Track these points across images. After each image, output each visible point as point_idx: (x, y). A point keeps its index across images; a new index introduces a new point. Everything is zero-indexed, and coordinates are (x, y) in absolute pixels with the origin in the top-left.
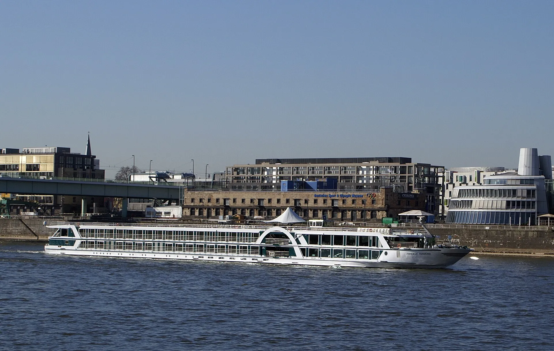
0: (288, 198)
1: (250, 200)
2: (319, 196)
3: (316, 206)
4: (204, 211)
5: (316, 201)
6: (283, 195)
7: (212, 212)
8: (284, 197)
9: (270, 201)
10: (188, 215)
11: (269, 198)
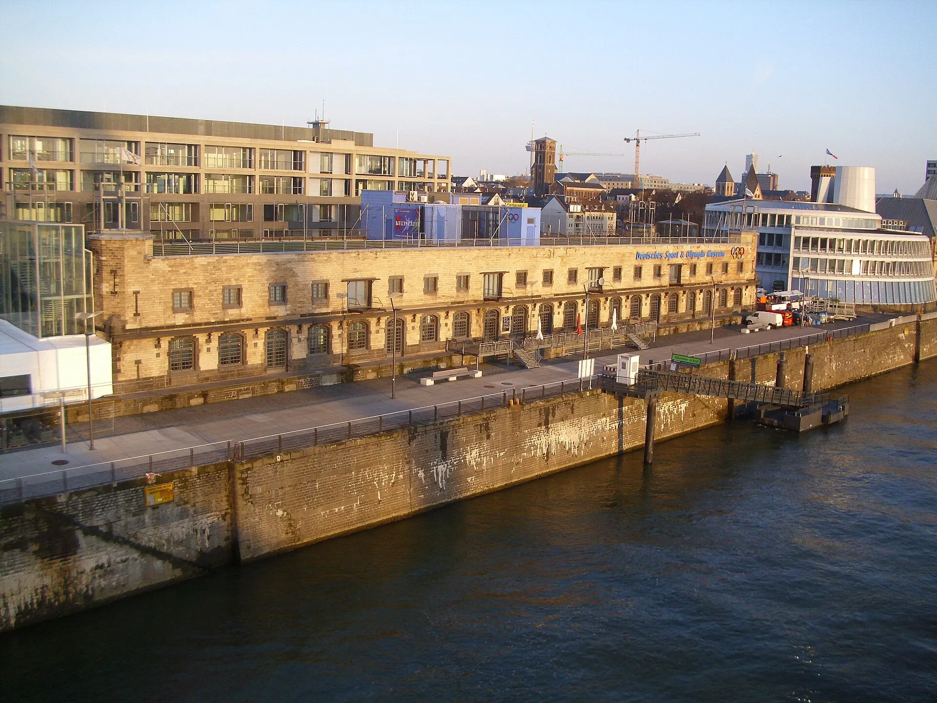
0: (573, 266)
1: (455, 279)
2: (647, 256)
3: (638, 284)
4: (250, 342)
5: (638, 272)
6: (562, 257)
7: (295, 341)
8: (564, 263)
9: (522, 278)
10: (155, 373)
11: (521, 267)
